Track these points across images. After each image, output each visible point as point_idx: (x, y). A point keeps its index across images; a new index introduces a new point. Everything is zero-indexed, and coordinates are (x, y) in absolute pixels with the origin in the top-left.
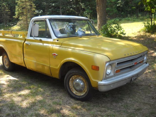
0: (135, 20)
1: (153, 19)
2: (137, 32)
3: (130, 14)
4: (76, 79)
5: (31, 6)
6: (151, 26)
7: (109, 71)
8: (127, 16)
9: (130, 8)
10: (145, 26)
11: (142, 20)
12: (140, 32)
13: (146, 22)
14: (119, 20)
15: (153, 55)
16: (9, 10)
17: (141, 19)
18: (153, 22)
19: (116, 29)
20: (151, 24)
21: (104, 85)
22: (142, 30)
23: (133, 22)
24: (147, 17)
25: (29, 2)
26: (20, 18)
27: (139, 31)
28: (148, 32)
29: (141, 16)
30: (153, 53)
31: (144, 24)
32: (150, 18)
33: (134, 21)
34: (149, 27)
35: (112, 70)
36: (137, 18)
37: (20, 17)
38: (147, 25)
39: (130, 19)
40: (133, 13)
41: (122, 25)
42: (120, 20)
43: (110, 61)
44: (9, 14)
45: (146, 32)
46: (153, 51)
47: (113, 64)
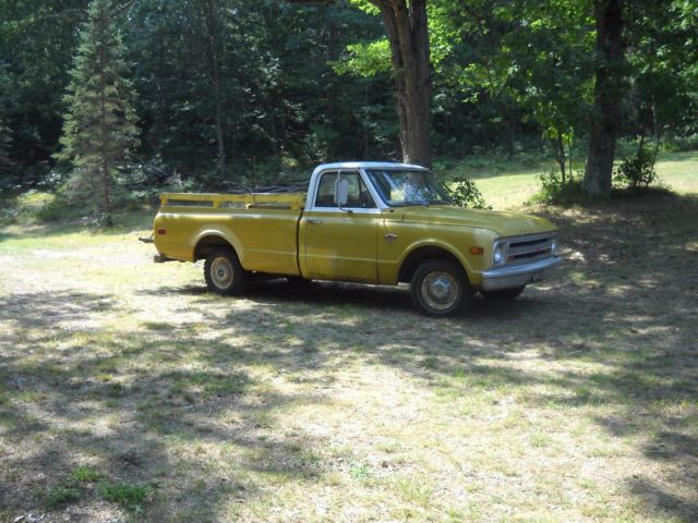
0: (504, 165)
1: (567, 164)
2: (521, 204)
3: (480, 143)
4: (435, 278)
5: (120, 115)
6: (563, 184)
7: (498, 256)
8: (470, 152)
9: (482, 122)
10: (545, 185)
11: (530, 166)
12: (528, 204)
13: (547, 175)
14: (443, 167)
15: (571, 258)
16: (7, 128)
17: (524, 163)
18: (567, 172)
19: (460, 195)
20: (561, 180)
21: (493, 278)
22: (536, 198)
23: (497, 174)
24: (549, 156)
25: (112, 102)
26: (78, 161)
27: (526, 201)
28: (555, 202)
29: (523, 151)
30: (569, 254)
31: (543, 179)
32: (558, 159)
33: (501, 171)
34: (555, 187)
35: (502, 254)
36: (510, 159)
37: (77, 157)
38: (549, 182)
39: (486, 163)
40: (492, 139)
41: (481, 184)
42: (448, 168)
43: (500, 239)
44: (9, 143)
45: (548, 204)
46: (570, 250)
47: (504, 244)
